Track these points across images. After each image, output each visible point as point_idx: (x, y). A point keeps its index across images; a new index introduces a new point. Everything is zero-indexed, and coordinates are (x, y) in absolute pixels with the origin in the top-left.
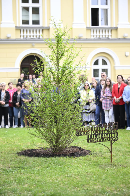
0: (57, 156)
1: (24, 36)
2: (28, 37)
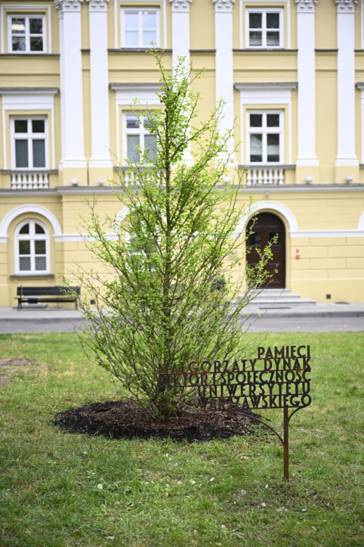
2: (260, 182)
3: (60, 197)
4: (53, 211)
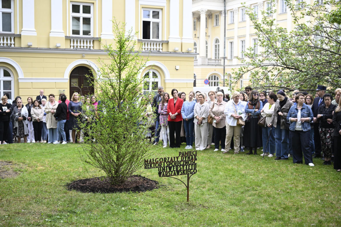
0: (119, 191)
1: (74, 46)
2: (79, 47)
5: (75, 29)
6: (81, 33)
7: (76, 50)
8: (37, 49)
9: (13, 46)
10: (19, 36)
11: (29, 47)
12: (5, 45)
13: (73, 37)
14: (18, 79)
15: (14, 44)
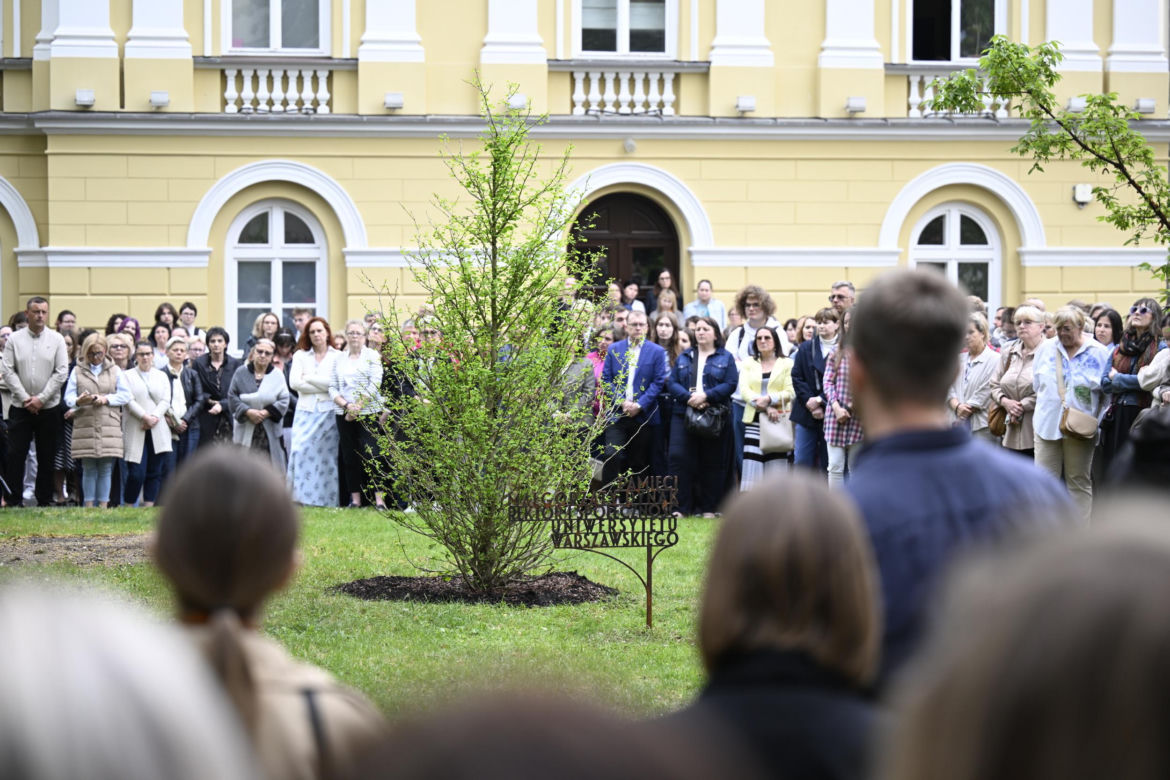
1: (587, 104)
2: (610, 108)
3: (41, 139)
4: (17, 178)
5: (597, 23)
6: (623, 40)
7: (597, 123)
8: (422, 120)
9: (323, 109)
10: (352, 66)
11: (390, 115)
12: (292, 106)
13: (583, 65)
14: (343, 255)
15: (330, 103)
